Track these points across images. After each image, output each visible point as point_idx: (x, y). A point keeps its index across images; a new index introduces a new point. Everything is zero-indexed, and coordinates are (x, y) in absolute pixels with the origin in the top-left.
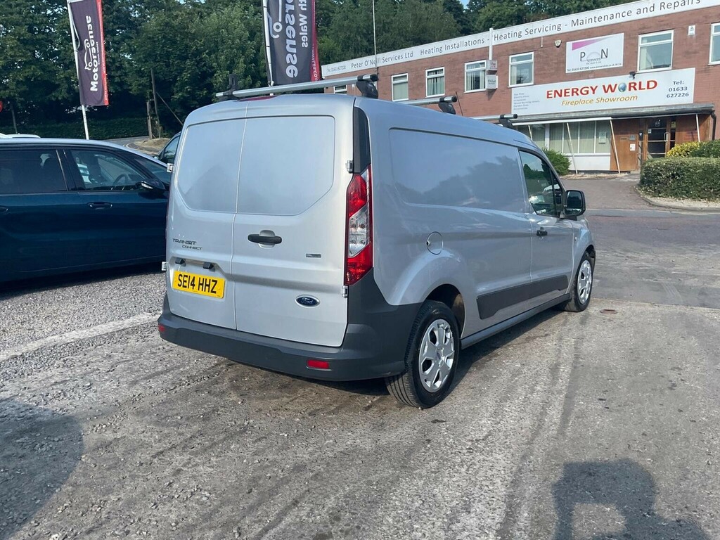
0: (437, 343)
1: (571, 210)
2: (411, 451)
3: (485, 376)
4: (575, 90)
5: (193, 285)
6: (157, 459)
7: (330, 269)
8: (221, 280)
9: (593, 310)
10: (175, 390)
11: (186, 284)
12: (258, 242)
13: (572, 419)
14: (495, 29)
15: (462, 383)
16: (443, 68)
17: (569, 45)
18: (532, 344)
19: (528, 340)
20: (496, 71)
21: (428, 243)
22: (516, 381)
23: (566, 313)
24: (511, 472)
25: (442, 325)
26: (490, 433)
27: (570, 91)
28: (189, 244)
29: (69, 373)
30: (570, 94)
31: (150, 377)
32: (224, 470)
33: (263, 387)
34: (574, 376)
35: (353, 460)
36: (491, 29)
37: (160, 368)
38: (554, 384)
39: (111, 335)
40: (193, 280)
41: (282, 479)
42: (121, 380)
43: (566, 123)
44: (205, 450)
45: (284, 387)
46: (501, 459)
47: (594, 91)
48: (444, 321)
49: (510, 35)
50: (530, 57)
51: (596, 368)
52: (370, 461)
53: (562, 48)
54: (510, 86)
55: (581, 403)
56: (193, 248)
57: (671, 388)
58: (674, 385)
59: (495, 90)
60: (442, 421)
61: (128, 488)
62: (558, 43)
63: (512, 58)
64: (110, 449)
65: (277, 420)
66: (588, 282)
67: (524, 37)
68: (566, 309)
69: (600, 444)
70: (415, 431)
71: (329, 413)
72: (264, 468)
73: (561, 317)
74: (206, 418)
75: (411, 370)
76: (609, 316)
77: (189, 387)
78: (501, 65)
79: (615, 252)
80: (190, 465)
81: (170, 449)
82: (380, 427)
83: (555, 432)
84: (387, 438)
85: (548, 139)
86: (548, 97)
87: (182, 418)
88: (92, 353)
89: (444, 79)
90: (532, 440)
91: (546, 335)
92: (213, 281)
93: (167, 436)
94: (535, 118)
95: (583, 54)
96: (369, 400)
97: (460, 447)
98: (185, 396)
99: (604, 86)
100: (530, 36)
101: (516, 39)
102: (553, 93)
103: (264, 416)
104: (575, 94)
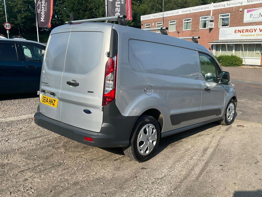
0: (147, 134)
1: (224, 80)
2: (127, 180)
3: (173, 150)
4: (247, 30)
5: (47, 101)
6: (20, 173)
7: (97, 98)
8: (57, 100)
9: (234, 125)
10: (40, 145)
11: (45, 101)
12: (70, 85)
13: (204, 173)
14: (214, 3)
15: (161, 152)
16: (191, 18)
17: (246, 11)
18: (200, 138)
19: (199, 136)
20: (213, 21)
21: (145, 90)
22: (186, 153)
23: (221, 125)
24: (167, 195)
25: (151, 126)
26: (165, 176)
27: (245, 30)
28: (46, 84)
29: (2, 134)
30: (245, 32)
31: (32, 139)
32: (45, 181)
33: (76, 147)
34: (213, 154)
35: (100, 182)
36: (212, 3)
37: (38, 135)
38: (202, 156)
39: (25, 120)
40: (47, 99)
41: (66, 188)
42: (21, 139)
43: (242, 44)
44: (41, 172)
45: (85, 147)
46: (165, 188)
47: (255, 31)
48: (152, 125)
49: (220, 6)
50: (228, 15)
51: (225, 151)
52: (107, 183)
53: (243, 12)
54: (219, 27)
55: (212, 166)
56: (48, 86)
57: (256, 163)
58: (258, 162)
59: (213, 28)
60: (146, 169)
61: (3, 185)
62: (241, 10)
63: (221, 16)
64: (3, 167)
65: (76, 161)
66: (232, 112)
67: (226, 7)
68: (221, 123)
69: (212, 186)
70: (132, 172)
71: (98, 161)
72: (61, 182)
73: (218, 127)
74: (47, 158)
75: (132, 145)
76: (240, 128)
77: (46, 144)
78: (215, 19)
79: (253, 100)
80: (32, 178)
81: (27, 170)
82: (118, 169)
83: (194, 178)
84: (119, 174)
85: (234, 50)
86: (235, 33)
87: (37, 157)
88: (15, 127)
89: (191, 23)
90: (182, 181)
91: (208, 134)
92: (54, 100)
93: (28, 164)
94: (229, 41)
95: (251, 15)
96: (118, 156)
97: (149, 181)
98: (42, 148)
99: (260, 29)
100: (229, 6)
101: (223, 7)
102: (237, 31)
103: (71, 159)
104: (247, 32)
